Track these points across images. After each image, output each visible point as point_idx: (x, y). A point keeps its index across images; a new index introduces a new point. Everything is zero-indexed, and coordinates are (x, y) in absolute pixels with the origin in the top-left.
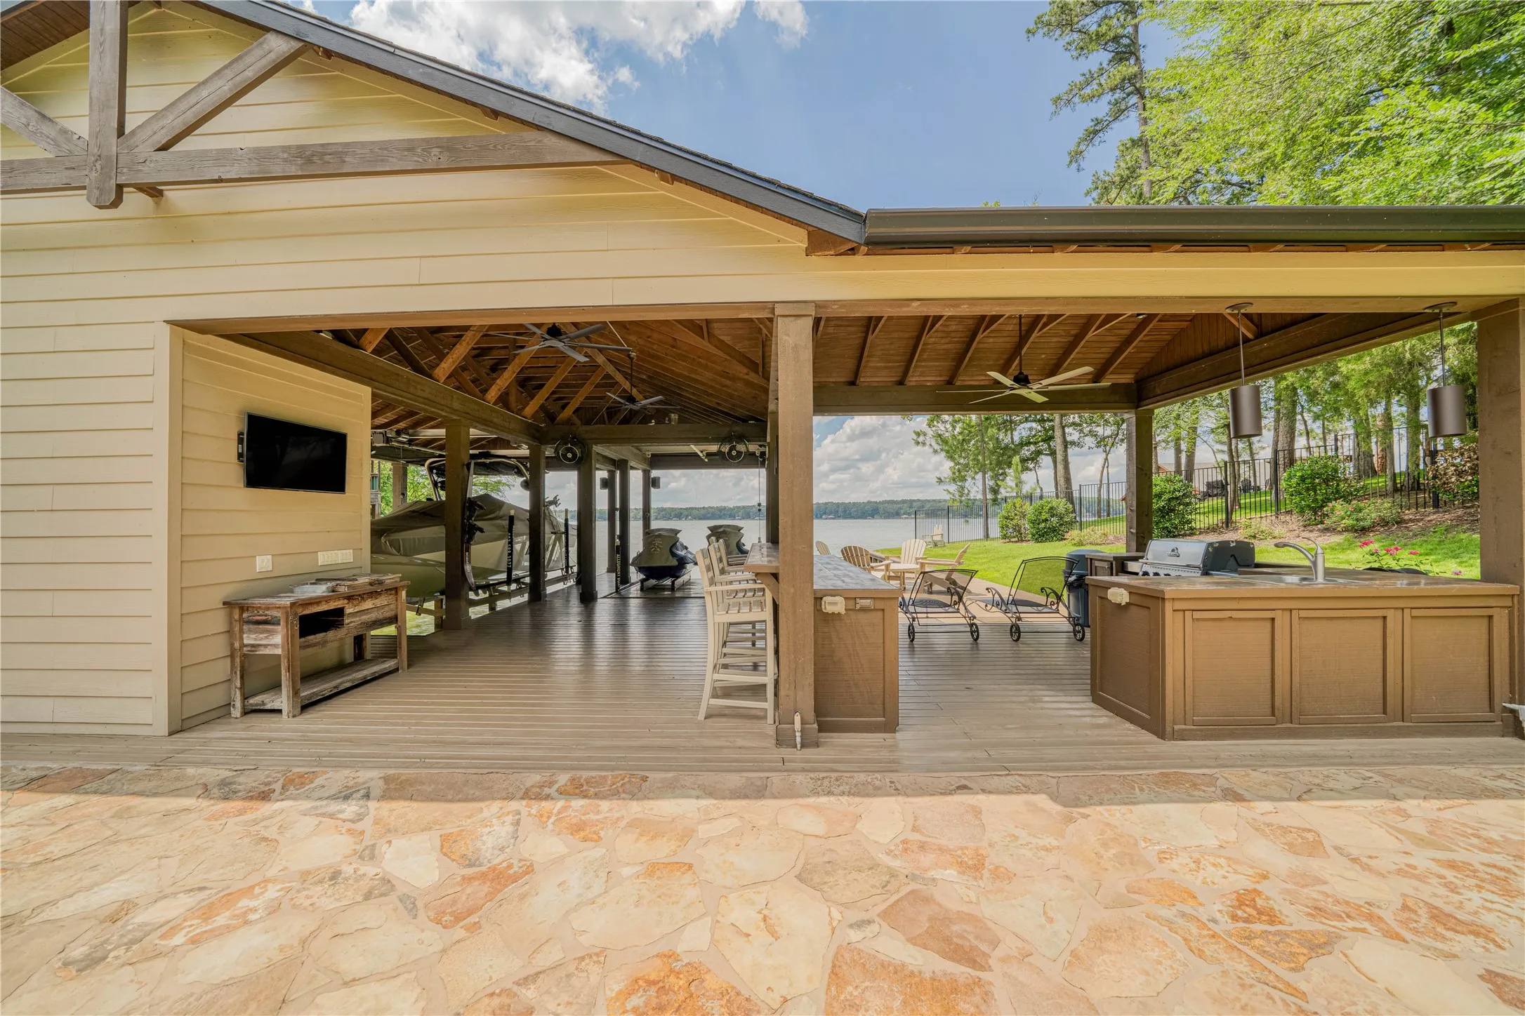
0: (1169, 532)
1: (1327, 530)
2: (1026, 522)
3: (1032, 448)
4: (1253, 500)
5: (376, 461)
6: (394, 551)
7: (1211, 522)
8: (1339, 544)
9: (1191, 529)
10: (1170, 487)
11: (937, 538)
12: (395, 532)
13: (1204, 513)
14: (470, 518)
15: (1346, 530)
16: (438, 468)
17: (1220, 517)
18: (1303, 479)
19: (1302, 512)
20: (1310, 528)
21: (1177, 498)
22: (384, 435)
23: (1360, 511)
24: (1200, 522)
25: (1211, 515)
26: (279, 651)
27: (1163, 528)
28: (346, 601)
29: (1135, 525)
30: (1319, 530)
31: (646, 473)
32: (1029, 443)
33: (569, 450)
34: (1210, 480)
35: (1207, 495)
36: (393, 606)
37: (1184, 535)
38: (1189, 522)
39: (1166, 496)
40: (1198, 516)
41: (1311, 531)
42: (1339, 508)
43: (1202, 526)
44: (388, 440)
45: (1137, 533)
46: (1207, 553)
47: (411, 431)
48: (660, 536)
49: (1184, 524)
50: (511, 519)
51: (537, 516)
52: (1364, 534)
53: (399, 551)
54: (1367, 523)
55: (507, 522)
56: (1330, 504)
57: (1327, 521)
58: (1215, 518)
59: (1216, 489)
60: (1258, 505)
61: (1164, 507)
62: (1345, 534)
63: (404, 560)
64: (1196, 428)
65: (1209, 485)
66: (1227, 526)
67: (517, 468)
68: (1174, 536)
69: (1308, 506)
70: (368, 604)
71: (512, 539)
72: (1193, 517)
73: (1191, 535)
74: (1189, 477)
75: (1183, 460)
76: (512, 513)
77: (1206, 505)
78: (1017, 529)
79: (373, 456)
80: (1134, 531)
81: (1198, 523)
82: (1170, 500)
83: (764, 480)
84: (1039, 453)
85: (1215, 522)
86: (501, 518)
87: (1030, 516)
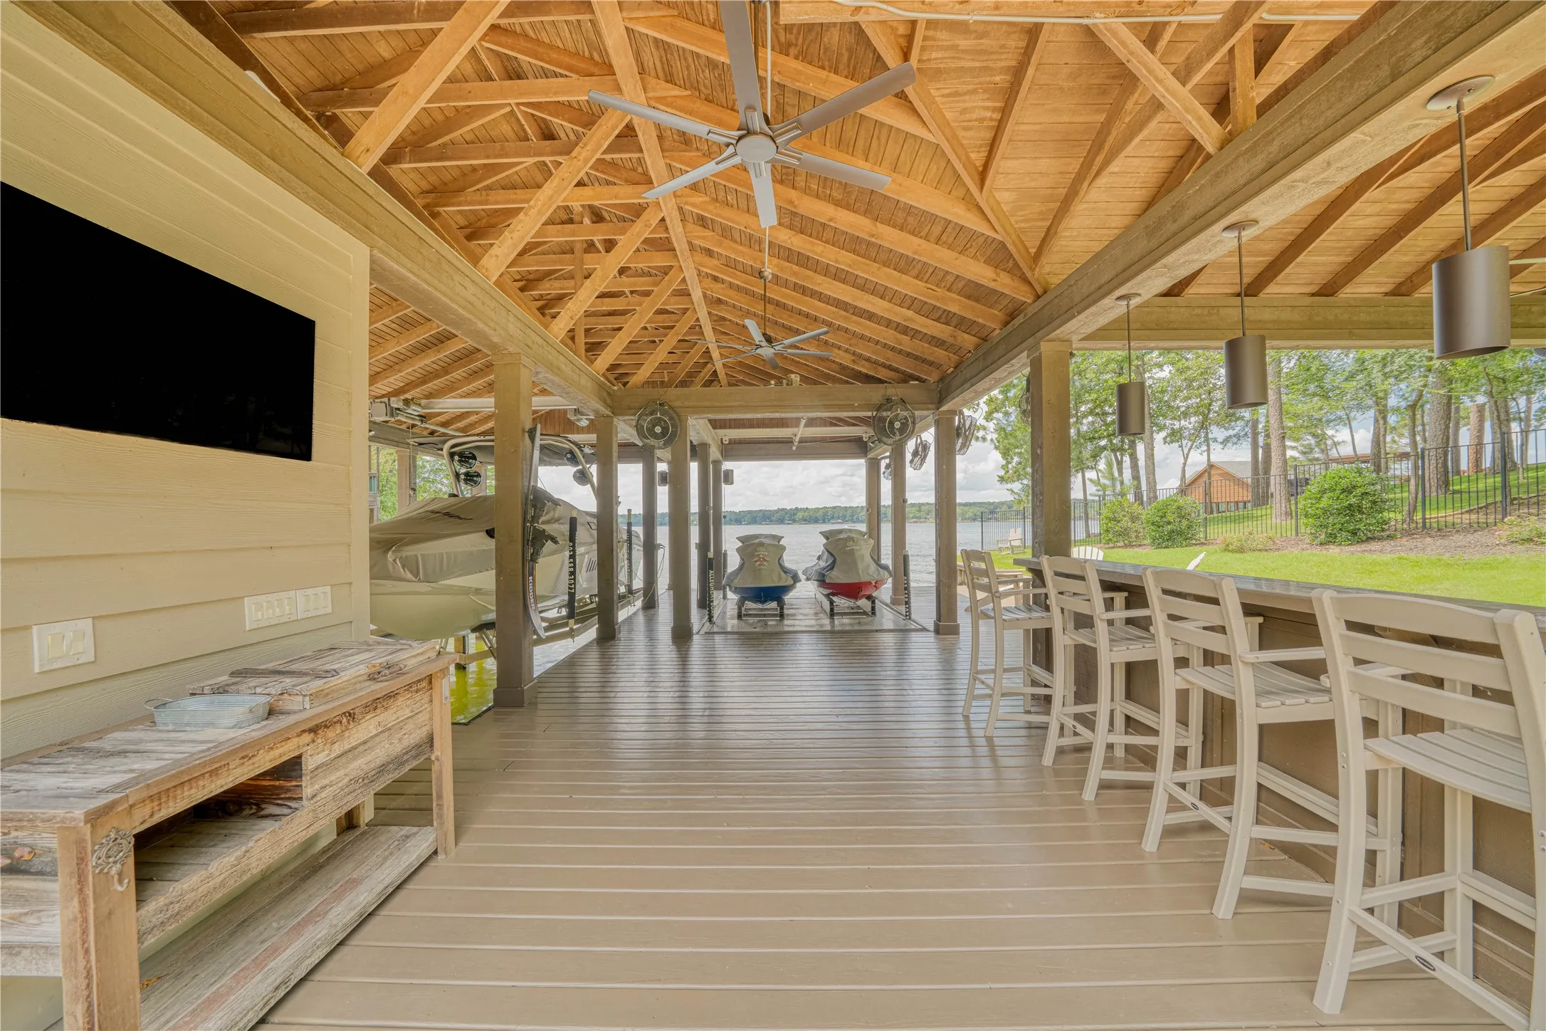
2: (1138, 524)
5: (374, 446)
6: (409, 576)
12: (407, 544)
14: (535, 519)
16: (461, 455)
21: (1371, 494)
22: (387, 405)
26: (54, 968)
27: (1354, 530)
28: (307, 738)
33: (658, 422)
36: (423, 717)
37: (1380, 538)
38: (1386, 522)
44: (393, 412)
47: (423, 402)
48: (761, 544)
49: (1379, 525)
50: (573, 523)
51: (606, 518)
53: (416, 574)
55: (567, 527)
63: (424, 587)
67: (571, 452)
68: (1367, 540)
70: (367, 727)
71: (574, 551)
76: (574, 515)
78: (1126, 532)
79: (371, 439)
82: (1363, 495)
83: (863, 472)
86: (557, 520)
87: (1149, 517)
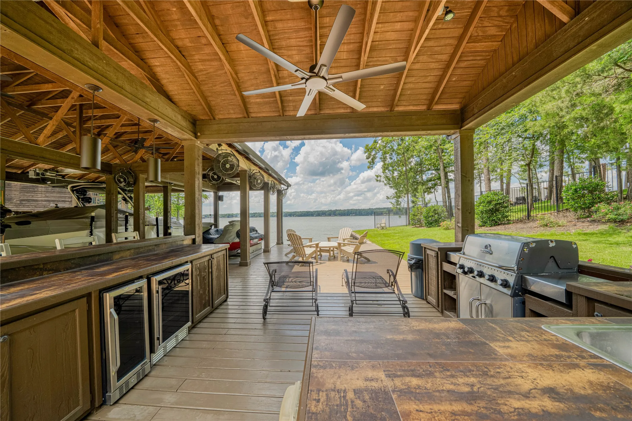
0: (496, 222)
1: (594, 221)
2: (422, 217)
3: (433, 182)
4: (540, 205)
7: (519, 217)
8: (606, 231)
9: (509, 220)
10: (496, 198)
11: (383, 225)
13: (515, 212)
15: (609, 221)
17: (524, 214)
18: (576, 191)
19: (576, 210)
20: (581, 220)
21: (500, 204)
23: (618, 209)
24: (513, 216)
25: (519, 213)
27: (492, 220)
29: (460, 221)
30: (588, 221)
31: (216, 193)
32: (431, 180)
33: (121, 177)
34: (518, 196)
35: (516, 203)
37: (504, 224)
38: (507, 217)
39: (494, 203)
40: (512, 214)
41: (583, 222)
42: (603, 208)
43: (514, 218)
45: (462, 227)
46: (522, 254)
49: (504, 218)
50: (92, 218)
52: (623, 224)
54: (625, 217)
56: (596, 206)
57: (595, 216)
58: (522, 214)
59: (521, 200)
60: (543, 207)
61: (493, 209)
62: (609, 223)
64: (511, 170)
65: (517, 199)
66: (528, 219)
68: (499, 225)
69: (580, 207)
72: (509, 214)
73: (508, 223)
74: (508, 192)
75: (505, 185)
76: (94, 215)
77: (516, 208)
78: (419, 221)
80: (460, 225)
81: (512, 218)
82: (496, 204)
84: (436, 185)
85: (522, 216)
87: (424, 214)
